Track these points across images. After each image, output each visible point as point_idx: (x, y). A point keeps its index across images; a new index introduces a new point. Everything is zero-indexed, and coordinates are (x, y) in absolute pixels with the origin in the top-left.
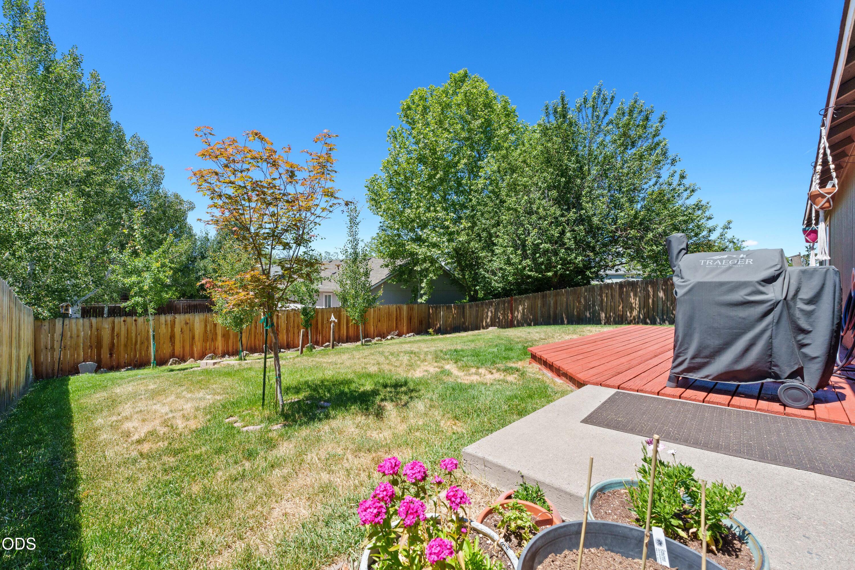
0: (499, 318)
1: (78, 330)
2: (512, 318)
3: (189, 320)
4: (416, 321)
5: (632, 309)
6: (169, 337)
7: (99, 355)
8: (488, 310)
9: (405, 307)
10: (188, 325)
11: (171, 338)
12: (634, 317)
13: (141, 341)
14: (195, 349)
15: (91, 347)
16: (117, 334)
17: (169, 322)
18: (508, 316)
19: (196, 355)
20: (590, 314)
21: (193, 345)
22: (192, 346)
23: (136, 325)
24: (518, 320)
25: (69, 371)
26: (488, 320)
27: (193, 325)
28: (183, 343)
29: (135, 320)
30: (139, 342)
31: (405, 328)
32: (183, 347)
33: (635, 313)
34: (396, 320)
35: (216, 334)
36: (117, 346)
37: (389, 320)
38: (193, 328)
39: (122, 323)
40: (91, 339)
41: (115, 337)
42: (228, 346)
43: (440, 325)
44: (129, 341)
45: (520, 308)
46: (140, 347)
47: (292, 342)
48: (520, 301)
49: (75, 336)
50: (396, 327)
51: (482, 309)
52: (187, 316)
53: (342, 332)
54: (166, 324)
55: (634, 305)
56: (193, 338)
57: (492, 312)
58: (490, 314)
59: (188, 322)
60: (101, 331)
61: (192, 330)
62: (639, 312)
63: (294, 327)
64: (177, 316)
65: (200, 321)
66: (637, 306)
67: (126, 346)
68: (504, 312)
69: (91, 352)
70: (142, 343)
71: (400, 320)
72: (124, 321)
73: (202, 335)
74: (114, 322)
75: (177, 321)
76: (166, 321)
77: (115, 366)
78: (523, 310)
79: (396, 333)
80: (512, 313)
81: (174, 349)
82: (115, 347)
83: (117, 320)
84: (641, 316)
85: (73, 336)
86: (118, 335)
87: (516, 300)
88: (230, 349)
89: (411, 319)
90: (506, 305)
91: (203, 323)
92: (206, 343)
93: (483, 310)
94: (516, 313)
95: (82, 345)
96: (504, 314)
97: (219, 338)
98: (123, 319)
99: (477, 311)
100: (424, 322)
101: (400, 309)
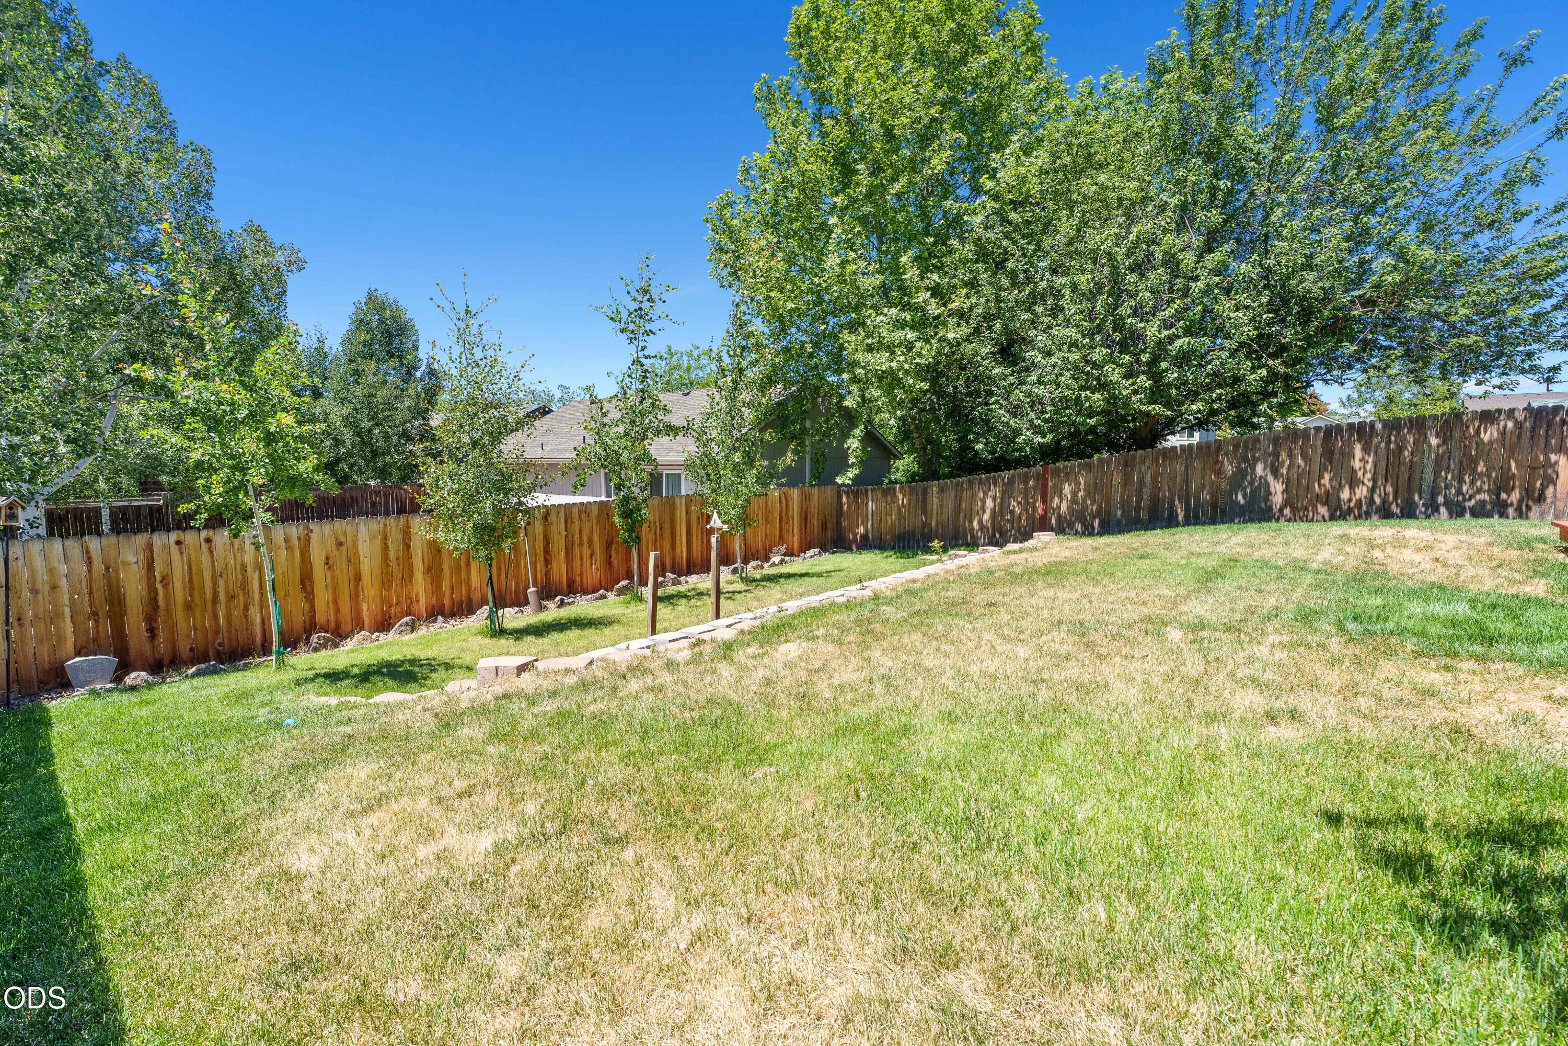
0: (1012, 512)
1: (51, 571)
2: (1045, 511)
3: (345, 534)
4: (815, 522)
5: (1354, 483)
6: (298, 578)
7: (119, 634)
8: (986, 494)
9: (795, 493)
10: (344, 548)
11: (303, 582)
12: (1359, 502)
13: (227, 592)
14: (364, 606)
15: (95, 614)
16: (163, 578)
17: (295, 543)
18: (1034, 508)
19: (366, 620)
20: (1244, 496)
21: (357, 596)
22: (355, 597)
23: (211, 552)
24: (1059, 517)
25: (40, 682)
26: (986, 517)
27: (355, 546)
28: (334, 593)
29: (208, 540)
30: (222, 596)
31: (796, 539)
32: (335, 602)
33: (1362, 492)
34: (780, 521)
35: (411, 566)
36: (168, 609)
37: (767, 521)
38: (356, 554)
39: (174, 549)
40: (91, 593)
41: (159, 586)
42: (440, 596)
43: (866, 529)
44: (196, 593)
45: (1067, 490)
46: (228, 609)
47: (578, 579)
48: (1067, 474)
49: (45, 588)
50: (781, 536)
51: (969, 493)
52: (339, 525)
53: (678, 551)
54: (289, 548)
55: (1360, 474)
56: (358, 579)
57: (994, 499)
58: (989, 503)
59: (342, 539)
60: (117, 571)
61: (353, 560)
62: (1372, 490)
63: (581, 544)
64: (314, 526)
65: (372, 538)
66: (1369, 476)
67: (189, 607)
68: (1026, 498)
69: (97, 626)
70: (231, 598)
71: (788, 522)
72: (178, 543)
73: (377, 572)
74: (150, 547)
75: (314, 536)
76: (287, 540)
77: (166, 662)
78: (1074, 493)
79: (783, 549)
80: (1044, 501)
81: (313, 609)
82: (162, 612)
83: (158, 540)
84: (1377, 500)
85: (39, 586)
86: (166, 581)
87: (1057, 472)
88: (447, 601)
89: (806, 518)
90: (1031, 483)
91: (378, 542)
92: (389, 589)
93: (974, 495)
94: (1056, 500)
95: (67, 610)
96: (1025, 505)
97: (419, 575)
98: (173, 536)
99: (958, 498)
100: (829, 524)
101: (786, 499)
